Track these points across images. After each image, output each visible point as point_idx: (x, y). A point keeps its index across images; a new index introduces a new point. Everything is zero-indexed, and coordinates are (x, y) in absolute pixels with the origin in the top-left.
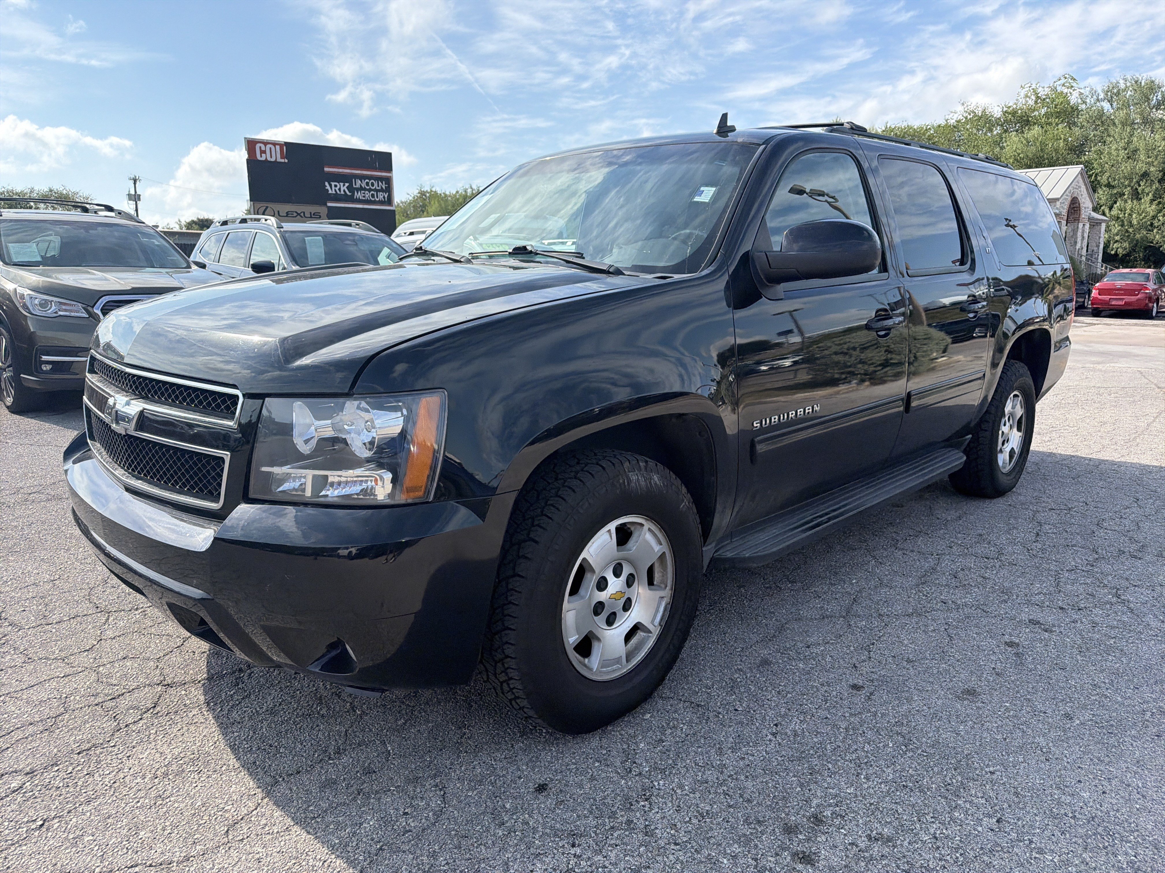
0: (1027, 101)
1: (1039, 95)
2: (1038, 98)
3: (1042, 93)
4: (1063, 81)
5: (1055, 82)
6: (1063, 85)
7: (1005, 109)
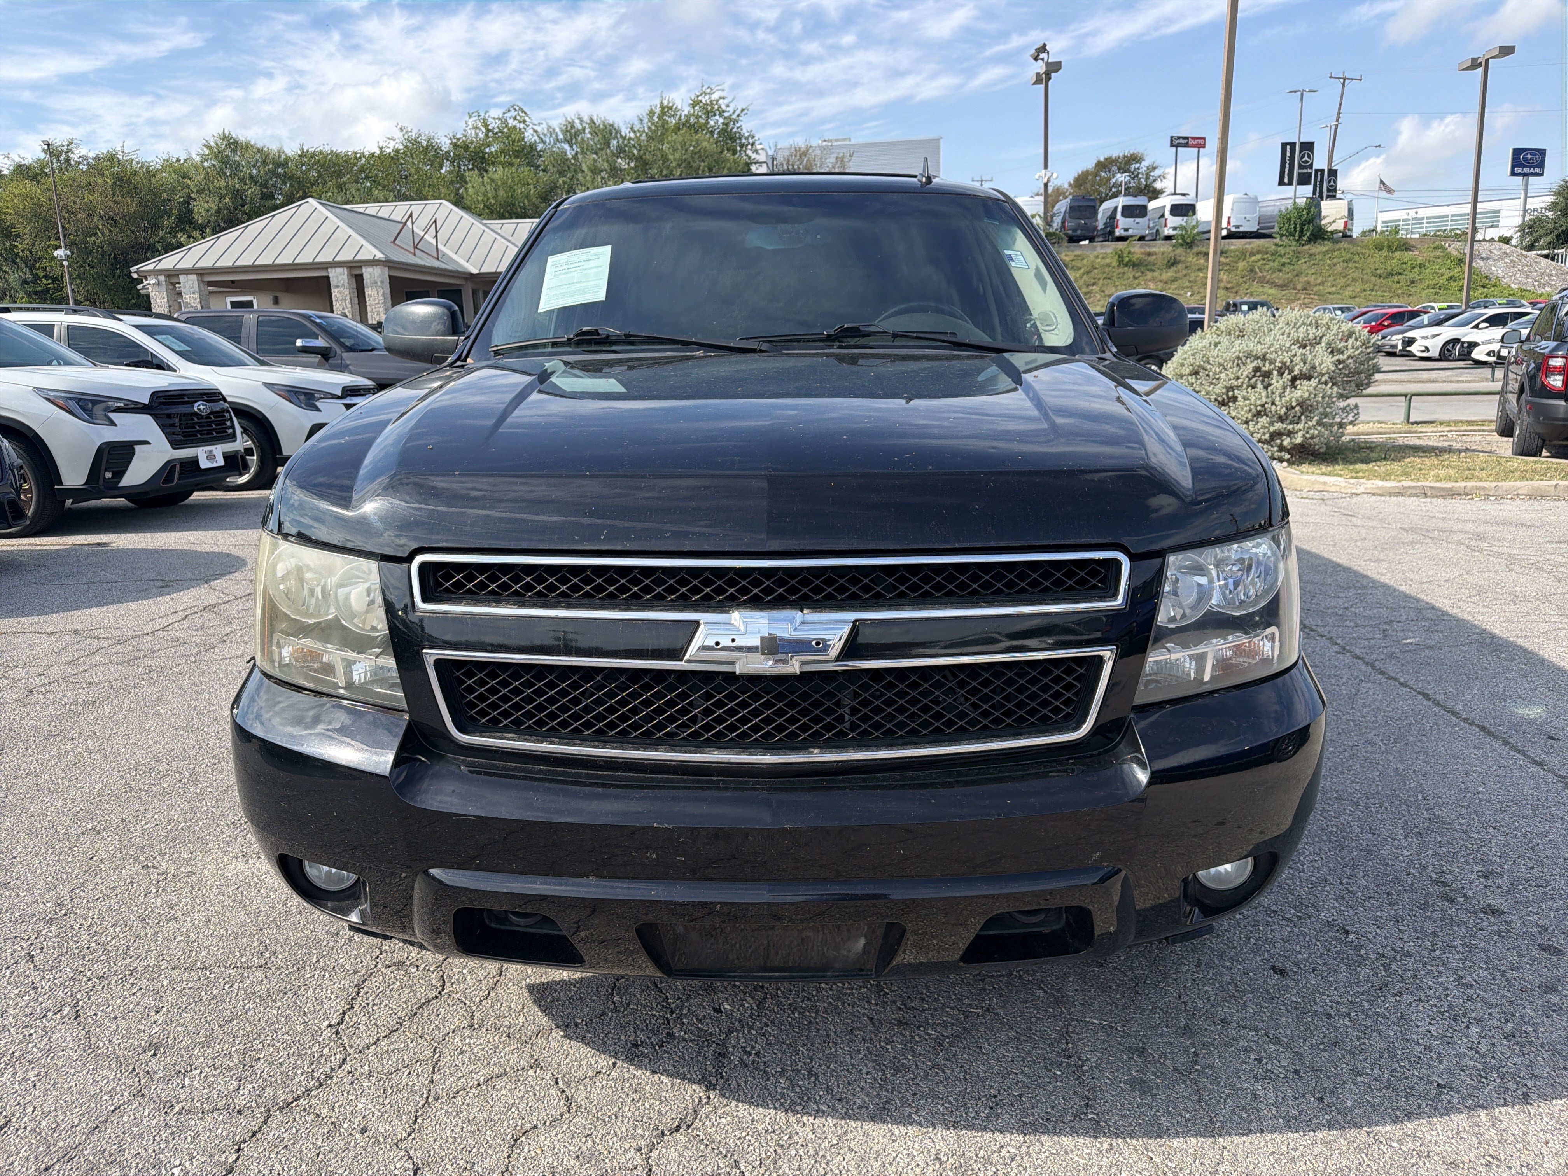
0: (477, 134)
1: (490, 127)
2: (488, 130)
3: (494, 125)
4: (513, 113)
5: (504, 113)
6: (515, 118)
7: (454, 141)
